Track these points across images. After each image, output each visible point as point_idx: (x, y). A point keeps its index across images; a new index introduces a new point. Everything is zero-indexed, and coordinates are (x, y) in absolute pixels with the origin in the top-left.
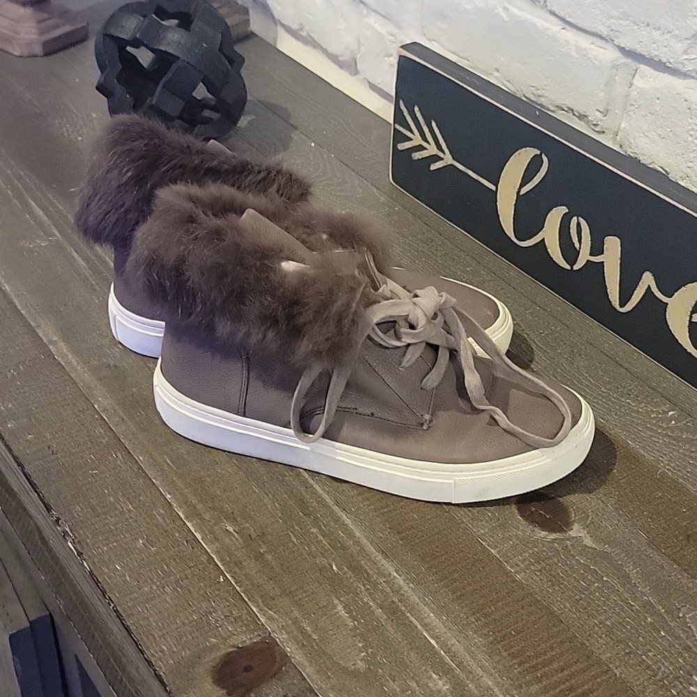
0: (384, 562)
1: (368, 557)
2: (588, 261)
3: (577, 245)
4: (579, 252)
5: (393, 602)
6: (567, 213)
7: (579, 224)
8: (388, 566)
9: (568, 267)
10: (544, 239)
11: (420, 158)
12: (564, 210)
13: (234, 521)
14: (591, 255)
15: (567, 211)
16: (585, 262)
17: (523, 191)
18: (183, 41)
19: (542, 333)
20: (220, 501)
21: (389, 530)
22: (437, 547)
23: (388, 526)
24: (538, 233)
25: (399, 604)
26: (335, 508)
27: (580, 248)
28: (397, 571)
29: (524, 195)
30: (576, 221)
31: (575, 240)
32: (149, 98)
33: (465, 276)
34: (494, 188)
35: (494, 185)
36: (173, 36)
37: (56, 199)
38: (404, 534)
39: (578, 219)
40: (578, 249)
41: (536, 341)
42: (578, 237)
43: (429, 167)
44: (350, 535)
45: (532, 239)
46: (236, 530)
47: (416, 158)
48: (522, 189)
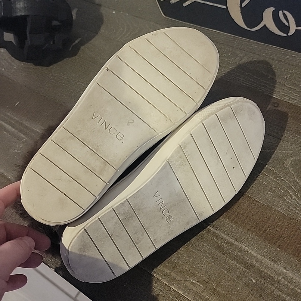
0: (276, 265)
1: (266, 267)
2: (296, 30)
3: (287, 24)
4: (289, 27)
5: (292, 289)
6: (274, 10)
7: (284, 14)
8: (280, 268)
9: (285, 35)
10: (265, 25)
11: (175, 2)
12: (272, 9)
13: (192, 275)
14: (297, 27)
15: (274, 9)
16: (294, 31)
17: (243, 5)
18: (26, 6)
19: (286, 78)
20: (180, 265)
21: (269, 244)
22: (298, 244)
23: (267, 242)
24: (260, 23)
25: (296, 289)
26: (236, 243)
27: (289, 25)
28: (285, 268)
29: (244, 7)
30: (282, 13)
31: (284, 21)
32: (26, 41)
33: (230, 59)
34: (225, 7)
35: (224, 5)
36: (20, 5)
37: (12, 115)
38: (277, 244)
39: (282, 12)
40: (288, 26)
41: (286, 85)
42: (286, 20)
43: (183, 6)
44: (252, 256)
45: (258, 27)
46: (196, 280)
47: (173, 3)
48: (242, 4)
